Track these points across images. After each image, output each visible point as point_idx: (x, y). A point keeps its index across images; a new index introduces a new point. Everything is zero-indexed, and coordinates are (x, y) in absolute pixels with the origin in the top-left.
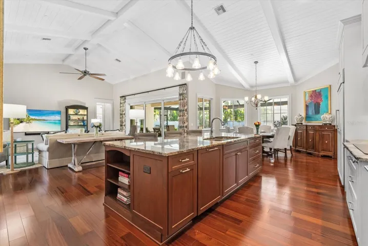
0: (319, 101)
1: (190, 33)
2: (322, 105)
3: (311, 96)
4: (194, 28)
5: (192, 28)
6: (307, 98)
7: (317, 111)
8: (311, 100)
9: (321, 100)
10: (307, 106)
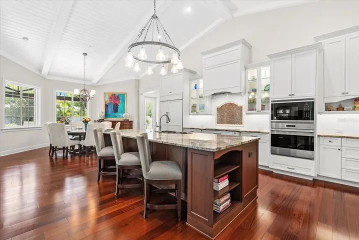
0: (117, 102)
1: (153, 21)
2: (120, 106)
3: (111, 98)
4: (156, 17)
5: (155, 17)
6: (107, 99)
7: (116, 109)
8: (111, 101)
9: (119, 102)
10: (106, 106)
